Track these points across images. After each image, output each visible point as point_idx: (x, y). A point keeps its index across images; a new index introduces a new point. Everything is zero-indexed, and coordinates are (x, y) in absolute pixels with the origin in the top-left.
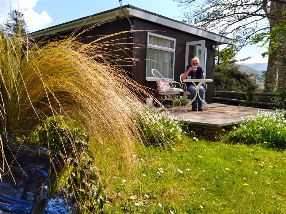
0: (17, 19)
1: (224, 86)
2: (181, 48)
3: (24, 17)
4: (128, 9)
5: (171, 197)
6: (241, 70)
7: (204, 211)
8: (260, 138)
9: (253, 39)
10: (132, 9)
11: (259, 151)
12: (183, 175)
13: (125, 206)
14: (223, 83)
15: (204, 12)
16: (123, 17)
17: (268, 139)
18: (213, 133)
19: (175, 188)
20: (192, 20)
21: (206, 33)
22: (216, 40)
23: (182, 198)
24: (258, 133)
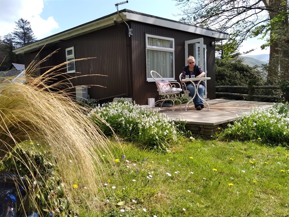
0: (24, 27)
1: (228, 80)
2: (180, 47)
3: (30, 24)
4: (125, 13)
5: (157, 201)
6: (245, 63)
7: (187, 213)
8: (254, 134)
9: (253, 32)
10: (129, 13)
11: (252, 148)
12: (172, 178)
13: (113, 212)
14: (227, 77)
15: (203, 8)
16: (121, 21)
17: (263, 135)
18: (210, 132)
19: (163, 192)
20: (191, 18)
21: (204, 30)
22: (215, 37)
23: (168, 202)
24: (253, 129)
